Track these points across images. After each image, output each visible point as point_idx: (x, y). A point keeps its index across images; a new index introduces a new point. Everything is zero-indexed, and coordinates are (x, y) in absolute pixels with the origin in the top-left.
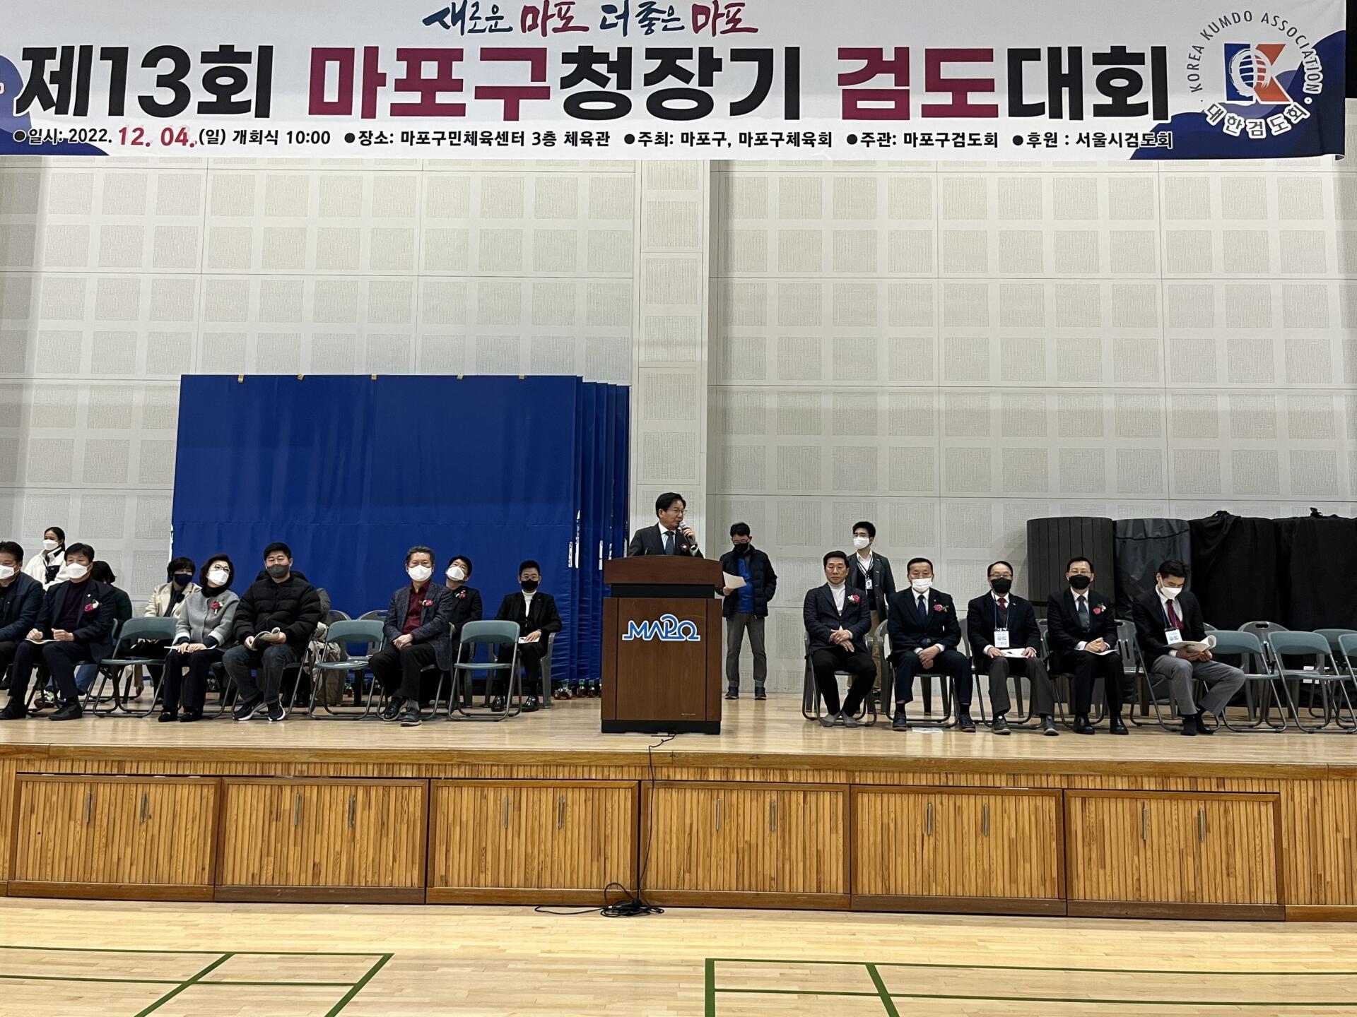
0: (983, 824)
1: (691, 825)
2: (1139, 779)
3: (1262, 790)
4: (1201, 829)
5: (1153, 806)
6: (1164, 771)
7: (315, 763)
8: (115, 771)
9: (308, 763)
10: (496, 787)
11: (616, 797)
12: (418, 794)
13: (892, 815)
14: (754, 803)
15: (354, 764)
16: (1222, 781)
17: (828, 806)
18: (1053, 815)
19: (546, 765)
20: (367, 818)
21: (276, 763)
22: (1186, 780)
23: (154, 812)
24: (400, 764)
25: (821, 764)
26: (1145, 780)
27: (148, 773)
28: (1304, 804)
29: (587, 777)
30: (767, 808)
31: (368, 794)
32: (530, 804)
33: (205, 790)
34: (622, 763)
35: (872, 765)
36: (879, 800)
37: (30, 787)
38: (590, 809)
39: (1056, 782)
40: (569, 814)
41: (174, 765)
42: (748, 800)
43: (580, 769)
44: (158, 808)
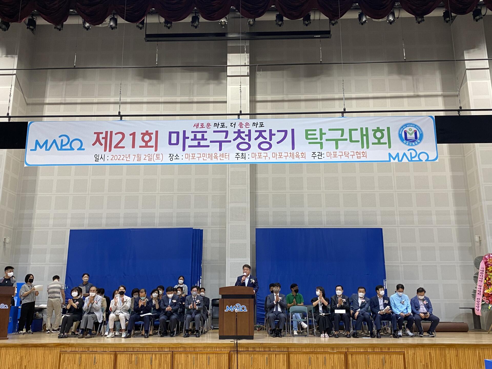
0: (324, 362)
1: (244, 364)
2: (367, 349)
3: (400, 351)
4: (384, 362)
5: (371, 356)
6: (373, 346)
7: (141, 347)
8: (87, 350)
9: (139, 347)
10: (191, 354)
11: (224, 356)
12: (169, 356)
13: (299, 360)
14: (262, 358)
15: (152, 347)
16: (389, 349)
17: (282, 358)
18: (344, 359)
19: (204, 347)
20: (156, 363)
21: (130, 347)
22: (379, 349)
23: (97, 362)
24: (164, 347)
25: (280, 346)
26: (368, 348)
27: (96, 350)
28: (411, 355)
29: (215, 350)
30: (265, 359)
31: (156, 356)
32: (200, 358)
33: (111, 355)
34: (225, 346)
35: (294, 346)
36: (296, 356)
37: (63, 355)
38: (216, 359)
39: (344, 350)
40: (211, 361)
41: (103, 348)
42: (260, 357)
43: (214, 348)
44: (98, 360)
